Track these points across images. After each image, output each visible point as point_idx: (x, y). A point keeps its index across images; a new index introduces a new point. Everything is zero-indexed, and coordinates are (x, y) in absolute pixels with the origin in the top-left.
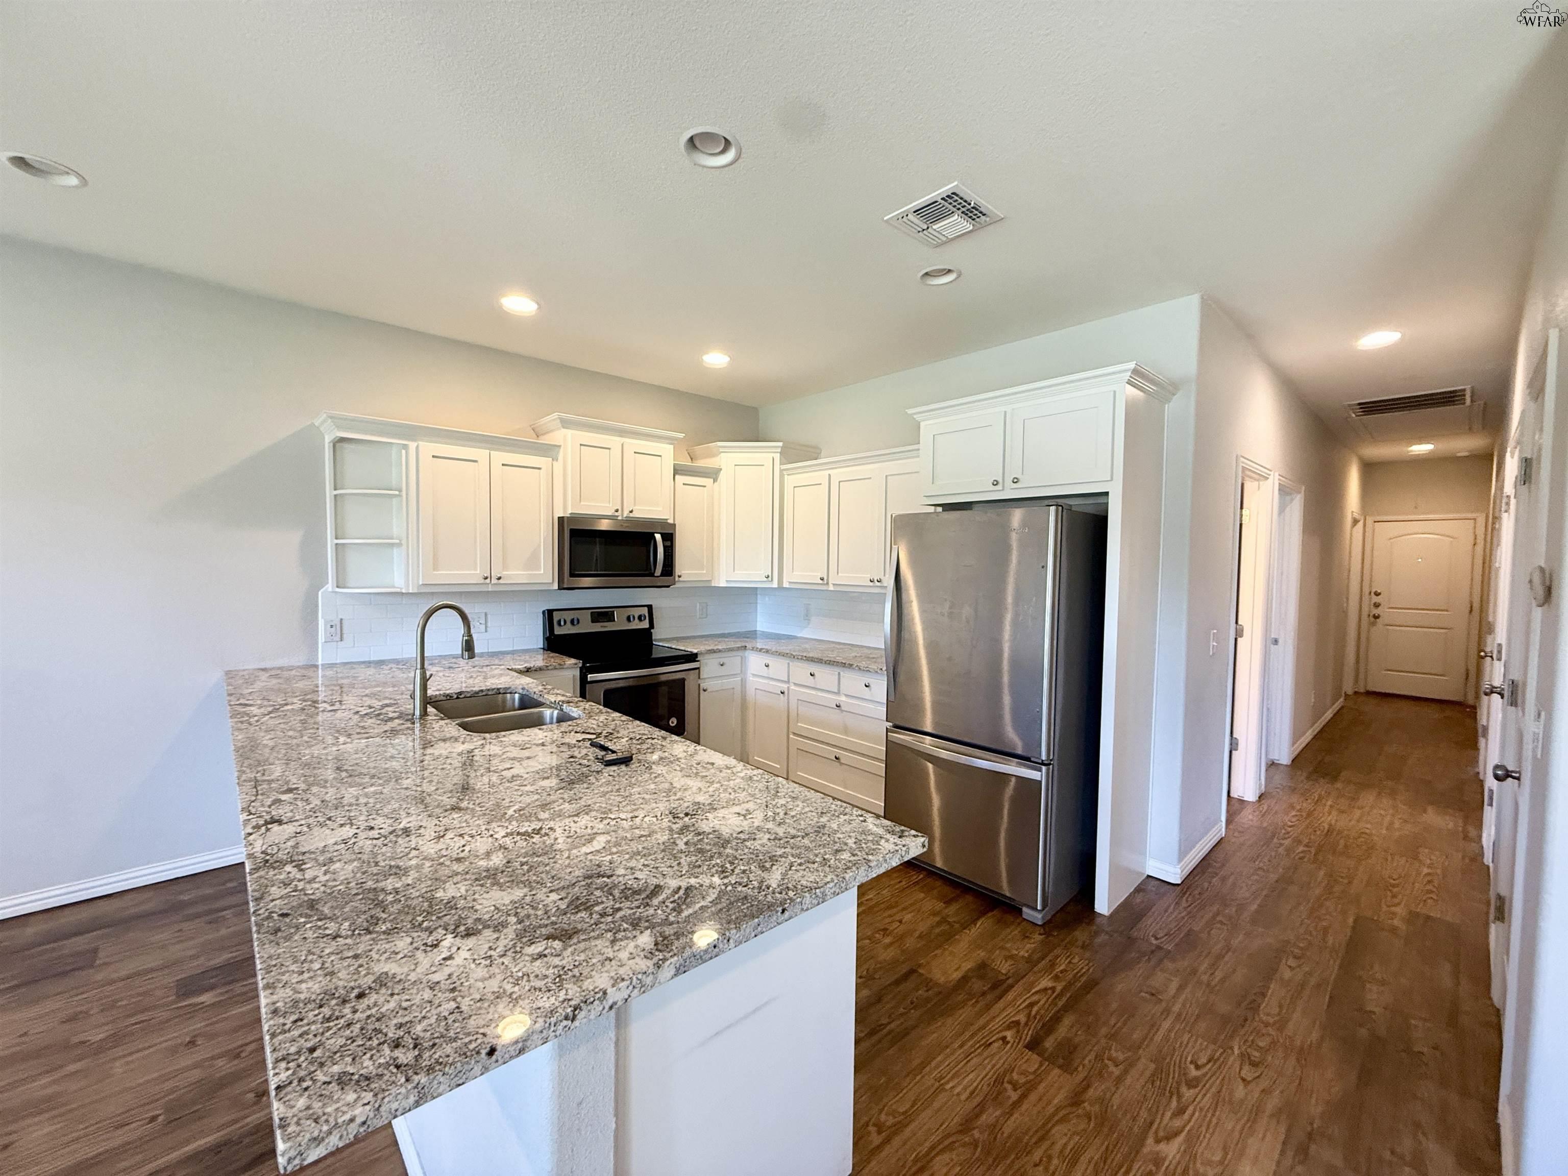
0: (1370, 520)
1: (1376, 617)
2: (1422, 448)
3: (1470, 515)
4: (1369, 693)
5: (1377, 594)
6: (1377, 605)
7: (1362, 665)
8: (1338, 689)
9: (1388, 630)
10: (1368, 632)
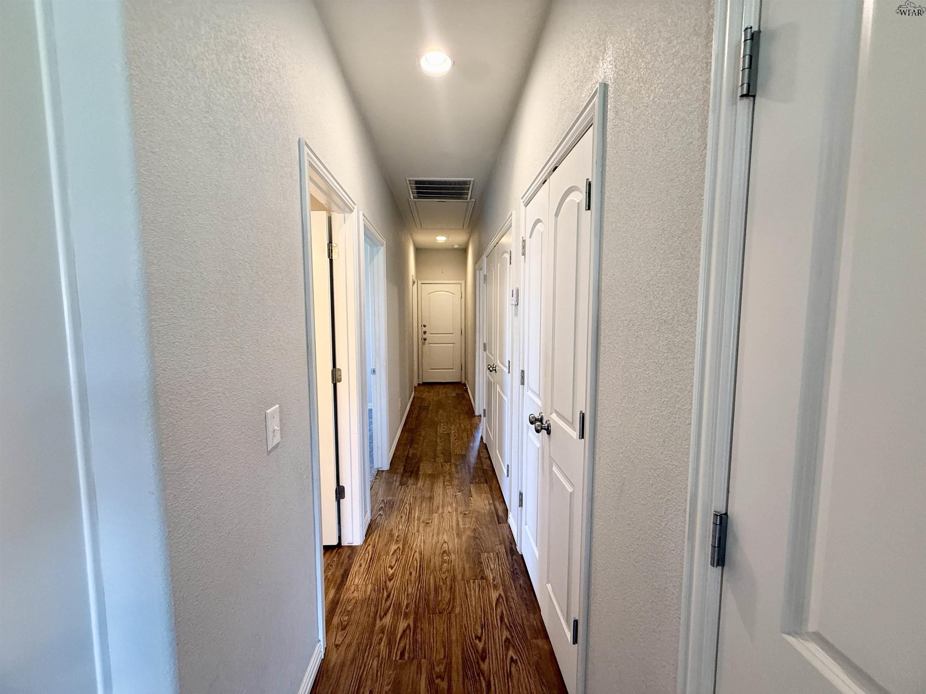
0: (419, 282)
1: (425, 340)
2: (441, 239)
3: (457, 282)
4: (425, 384)
5: (425, 326)
6: (425, 333)
7: (420, 368)
8: (411, 382)
9: (430, 346)
10: (422, 348)
